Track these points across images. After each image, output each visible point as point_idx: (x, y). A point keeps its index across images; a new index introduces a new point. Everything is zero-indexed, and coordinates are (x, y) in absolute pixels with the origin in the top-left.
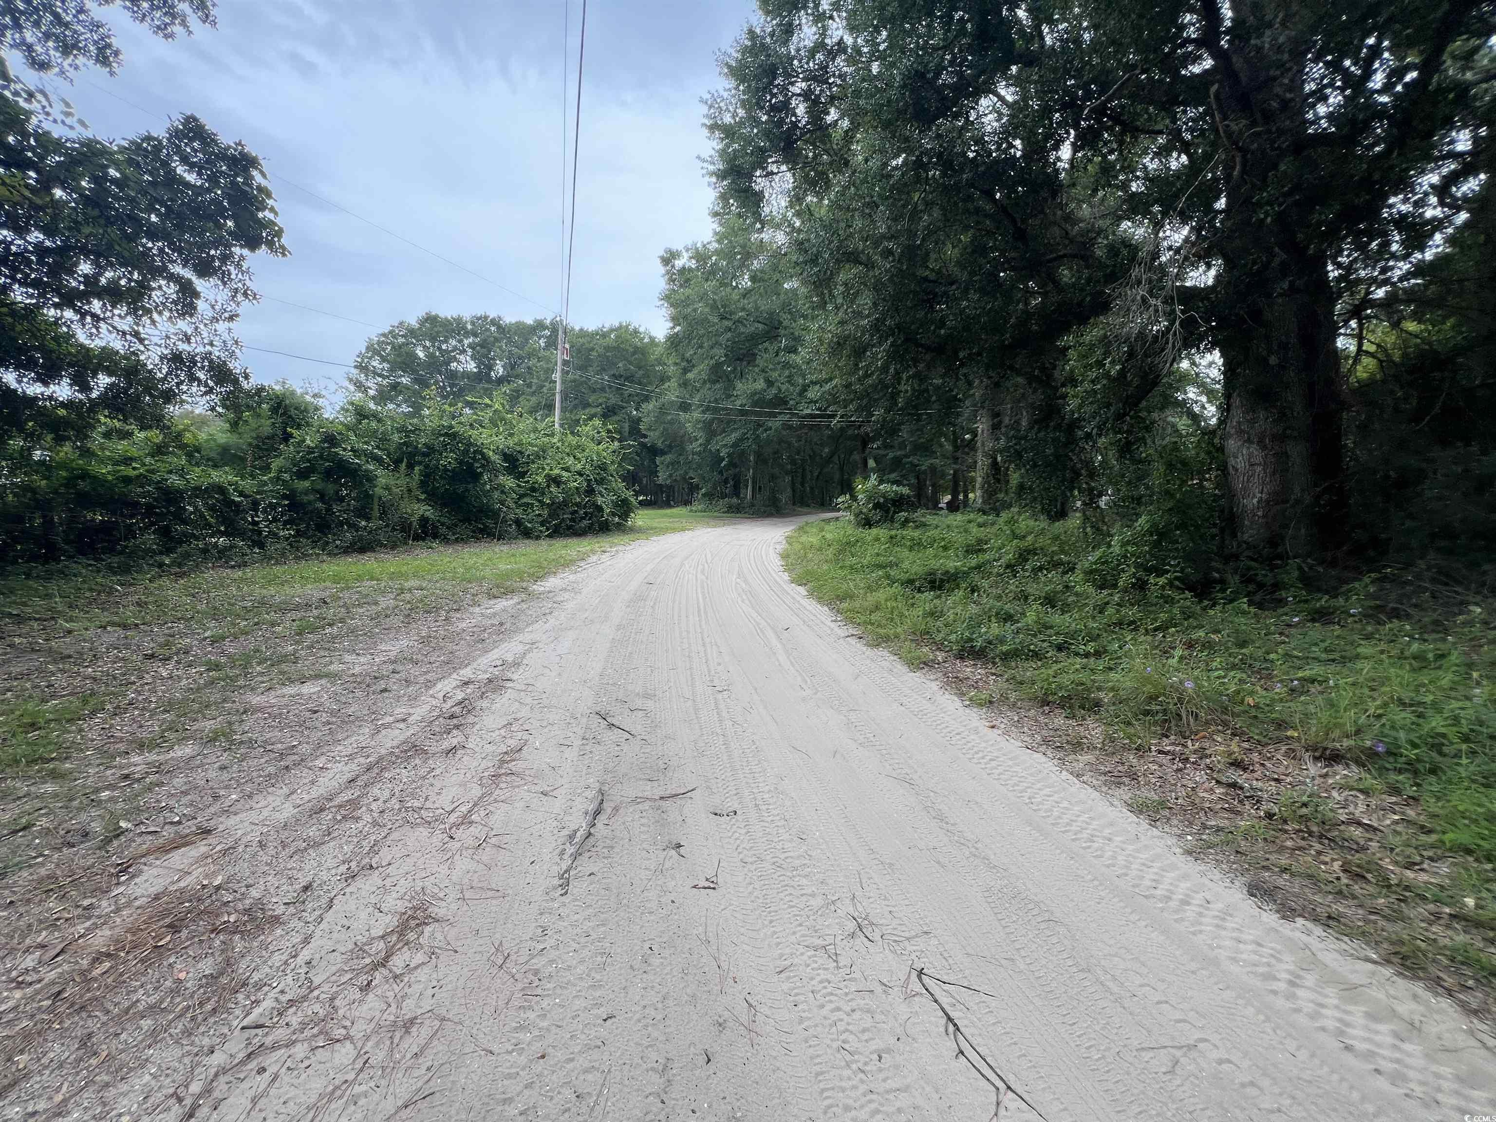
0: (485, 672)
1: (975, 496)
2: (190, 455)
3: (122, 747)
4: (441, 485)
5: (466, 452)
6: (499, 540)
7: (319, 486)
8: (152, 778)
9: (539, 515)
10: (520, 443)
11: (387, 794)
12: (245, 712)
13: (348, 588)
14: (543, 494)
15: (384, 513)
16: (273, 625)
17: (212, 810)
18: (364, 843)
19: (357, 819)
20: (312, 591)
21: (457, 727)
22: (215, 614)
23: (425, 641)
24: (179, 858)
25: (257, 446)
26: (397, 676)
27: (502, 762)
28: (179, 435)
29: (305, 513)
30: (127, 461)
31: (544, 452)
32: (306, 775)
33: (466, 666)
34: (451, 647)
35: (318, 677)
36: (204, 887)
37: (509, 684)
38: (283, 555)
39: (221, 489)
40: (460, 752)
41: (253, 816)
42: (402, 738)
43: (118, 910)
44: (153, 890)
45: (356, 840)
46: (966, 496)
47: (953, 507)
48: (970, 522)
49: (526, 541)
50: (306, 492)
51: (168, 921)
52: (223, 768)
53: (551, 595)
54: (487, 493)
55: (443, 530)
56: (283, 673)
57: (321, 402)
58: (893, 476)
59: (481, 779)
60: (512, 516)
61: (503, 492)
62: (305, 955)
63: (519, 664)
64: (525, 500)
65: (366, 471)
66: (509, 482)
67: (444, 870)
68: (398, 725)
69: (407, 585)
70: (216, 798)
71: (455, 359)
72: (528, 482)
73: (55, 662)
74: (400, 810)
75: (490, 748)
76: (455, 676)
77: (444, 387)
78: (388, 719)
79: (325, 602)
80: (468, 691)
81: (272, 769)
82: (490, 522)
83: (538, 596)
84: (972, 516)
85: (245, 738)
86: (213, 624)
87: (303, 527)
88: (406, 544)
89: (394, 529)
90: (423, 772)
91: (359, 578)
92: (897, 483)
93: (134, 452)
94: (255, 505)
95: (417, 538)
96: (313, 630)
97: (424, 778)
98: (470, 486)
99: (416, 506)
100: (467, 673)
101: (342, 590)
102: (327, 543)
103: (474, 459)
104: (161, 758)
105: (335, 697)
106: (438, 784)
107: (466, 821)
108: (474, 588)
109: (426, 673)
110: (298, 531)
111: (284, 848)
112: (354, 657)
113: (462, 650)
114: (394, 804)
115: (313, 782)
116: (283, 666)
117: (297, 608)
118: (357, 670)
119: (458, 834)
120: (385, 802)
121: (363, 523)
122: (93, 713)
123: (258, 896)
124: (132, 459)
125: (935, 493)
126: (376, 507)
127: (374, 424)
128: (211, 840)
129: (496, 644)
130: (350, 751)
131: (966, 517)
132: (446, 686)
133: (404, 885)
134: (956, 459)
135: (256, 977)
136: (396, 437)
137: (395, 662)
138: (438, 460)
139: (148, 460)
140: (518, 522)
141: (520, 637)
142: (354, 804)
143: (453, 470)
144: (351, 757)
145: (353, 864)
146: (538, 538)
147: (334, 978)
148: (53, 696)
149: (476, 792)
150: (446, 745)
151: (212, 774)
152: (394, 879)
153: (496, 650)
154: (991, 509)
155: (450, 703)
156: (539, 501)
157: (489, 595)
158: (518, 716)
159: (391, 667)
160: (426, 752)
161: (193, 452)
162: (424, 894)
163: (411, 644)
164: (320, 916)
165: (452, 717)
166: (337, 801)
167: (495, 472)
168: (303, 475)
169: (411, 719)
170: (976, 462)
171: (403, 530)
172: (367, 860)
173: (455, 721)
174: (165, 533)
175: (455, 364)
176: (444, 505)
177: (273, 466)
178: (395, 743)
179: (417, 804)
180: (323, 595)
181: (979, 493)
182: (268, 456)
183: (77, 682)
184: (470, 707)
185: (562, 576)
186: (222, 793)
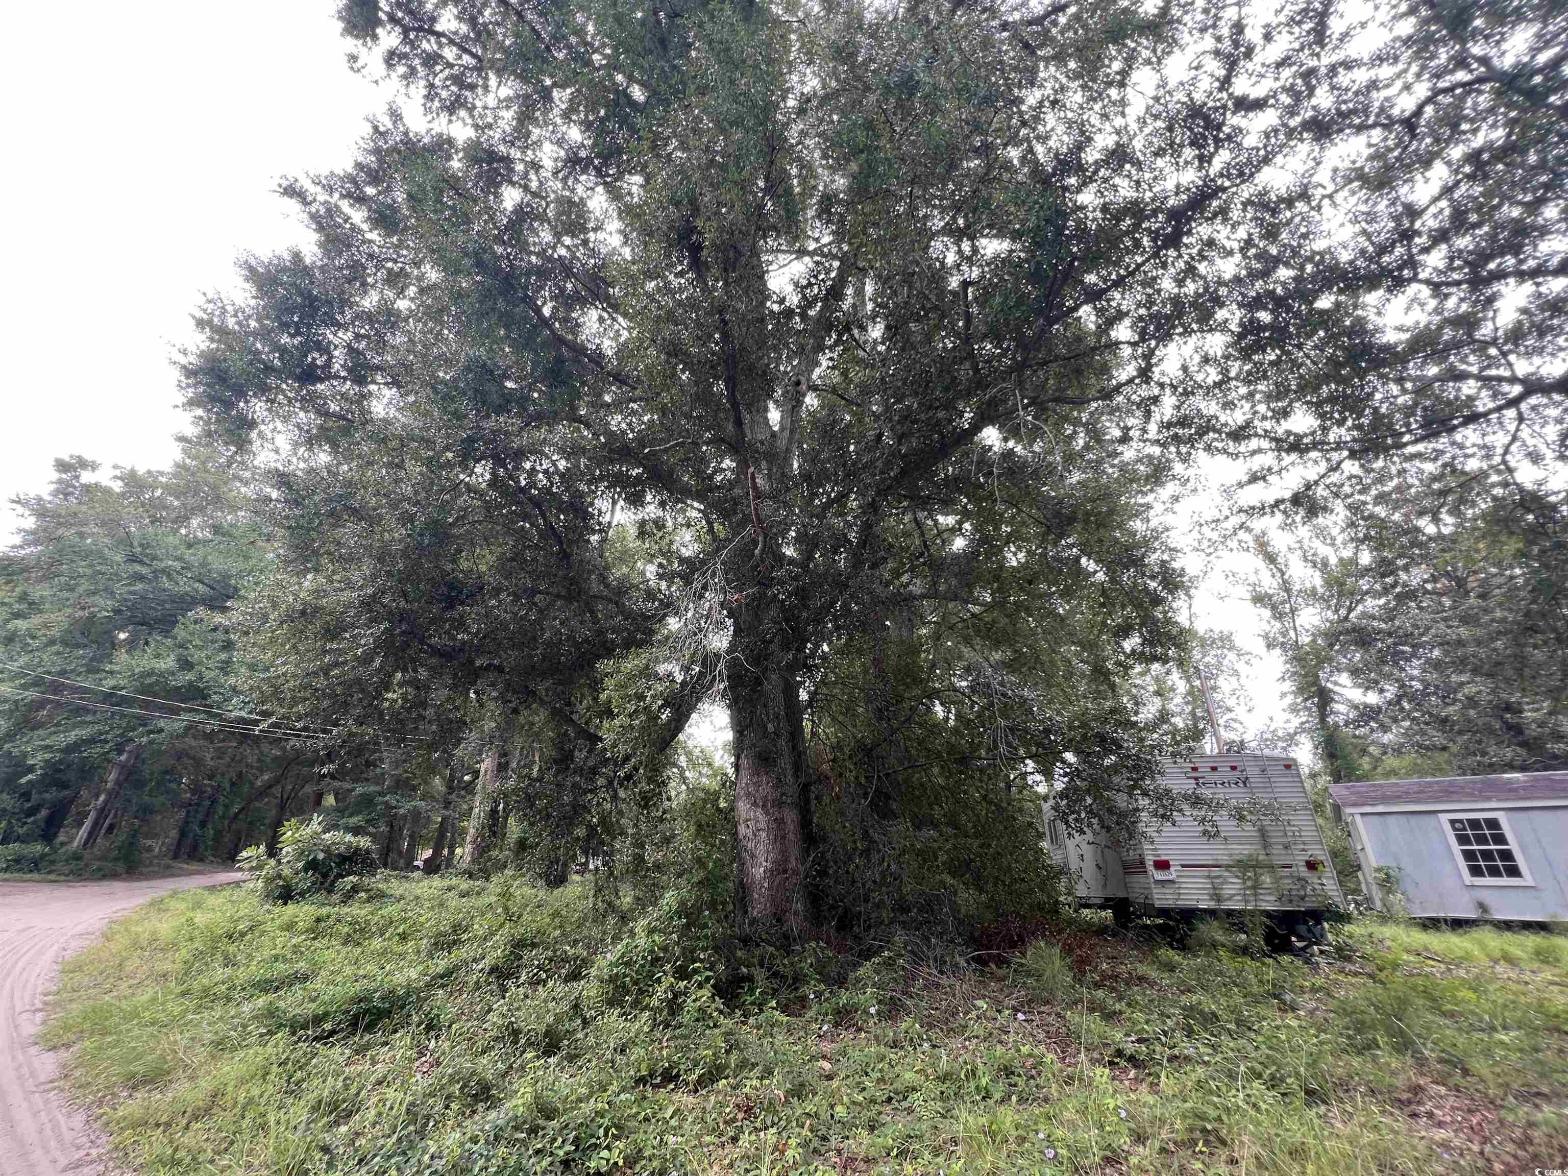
1: (464, 853)
46: (452, 852)
47: (431, 868)
48: (449, 889)
58: (354, 821)
84: (454, 881)
92: (356, 831)
125: (412, 846)
131: (446, 883)
134: (447, 804)
154: (480, 870)
170: (471, 809)
181: (468, 848)
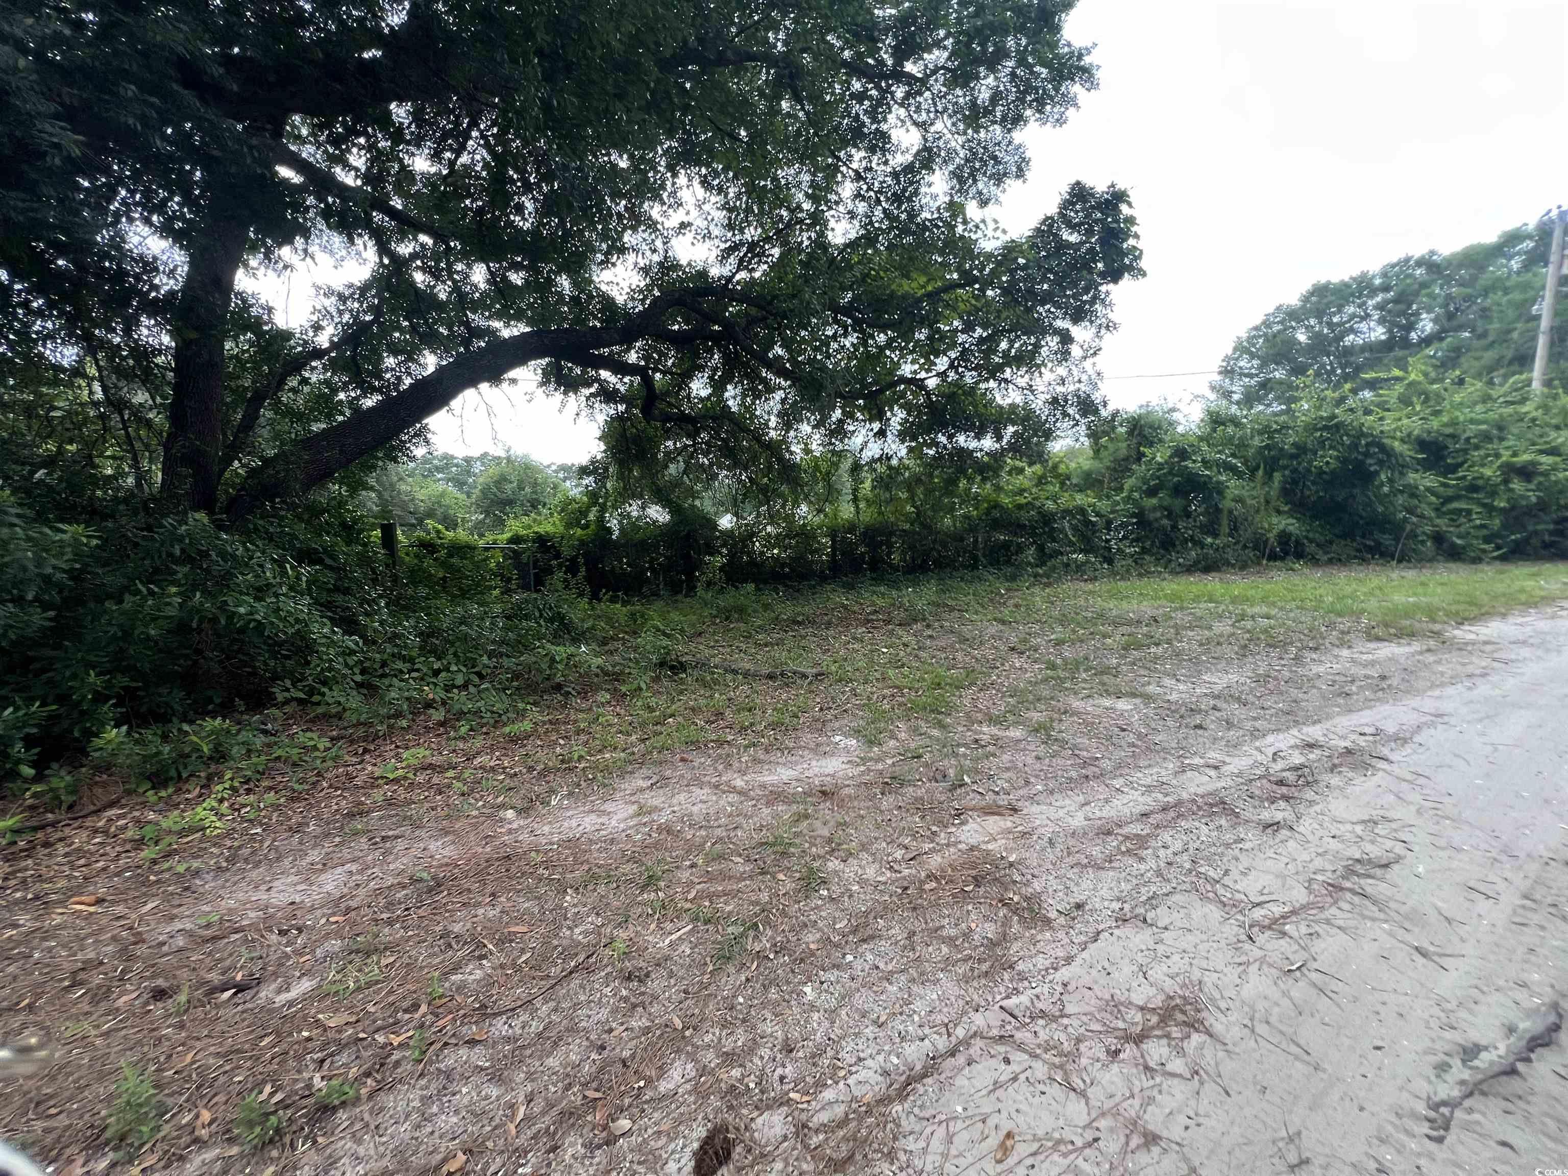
0: (1343, 737)
2: (1063, 484)
3: (980, 716)
4: (1313, 492)
5: (1355, 446)
6: (1400, 561)
7: (1167, 501)
8: (990, 748)
9: (1483, 526)
10: (1454, 423)
11: (1178, 846)
12: (1065, 712)
13: (1182, 608)
14: (1493, 494)
15: (1234, 528)
16: (1105, 636)
17: (1021, 792)
18: (1143, 890)
19: (1141, 859)
20: (1147, 608)
21: (1286, 798)
22: (1063, 621)
23: (1261, 680)
24: (994, 824)
25: (1115, 470)
26: (1218, 714)
27: (1350, 872)
28: (1055, 467)
29: (1151, 531)
30: (1021, 492)
31: (1501, 428)
32: (1102, 792)
33: (1314, 723)
34: (1294, 692)
35: (1134, 695)
36: (1002, 858)
37: (1382, 765)
38: (1128, 571)
39: (1082, 511)
40: (1285, 832)
41: (1051, 812)
42: (1210, 787)
43: (948, 845)
44: (973, 842)
45: (1135, 881)
49: (1451, 565)
50: (1154, 509)
51: (974, 873)
52: (1038, 758)
53: (1488, 648)
54: (1382, 498)
55: (1311, 548)
56: (1104, 684)
57: (1176, 416)
59: (1310, 881)
60: (1428, 529)
61: (1413, 495)
62: (1064, 974)
63: (1405, 741)
64: (1455, 505)
65: (1218, 482)
66: (1426, 481)
67: (1232, 975)
68: (1207, 771)
69: (1249, 611)
70: (1027, 783)
71: (1352, 330)
72: (1464, 477)
73: (960, 642)
74: (1190, 871)
75: (1334, 845)
76: (1294, 732)
77: (1333, 370)
78: (1197, 761)
79: (1156, 621)
80: (1312, 756)
81: (1074, 774)
82: (1386, 540)
83: (1462, 647)
85: (1060, 736)
86: (1060, 629)
87: (1148, 544)
88: (1259, 564)
89: (1245, 547)
90: (1229, 837)
91: (1197, 599)
93: (1027, 484)
94: (1109, 523)
95: (1273, 557)
96: (1139, 646)
97: (1228, 846)
98: (1356, 491)
99: (1275, 520)
100: (1314, 732)
101: (1176, 609)
102: (1170, 561)
103: (1367, 455)
104: (1001, 733)
105: (1145, 720)
106: (1245, 861)
107: (1275, 925)
108: (1345, 623)
109: (1255, 719)
110: (1143, 548)
111: (1069, 854)
112: (1173, 682)
113: (1311, 700)
114: (1185, 861)
115: (1107, 801)
116: (1105, 678)
117: (1129, 623)
118: (1174, 697)
119: (1262, 938)
120: (1175, 854)
121: (1209, 540)
122: (971, 684)
123: (1039, 890)
124: (1024, 490)
126: (1225, 522)
127: (1230, 430)
128: (1016, 818)
129: (1368, 704)
130: (1148, 781)
132: (1283, 741)
133: (1177, 963)
135: (1020, 966)
136: (1256, 442)
137: (1217, 697)
138: (1310, 462)
139: (1034, 490)
140: (1438, 538)
141: (1415, 702)
142: (1142, 841)
143: (1333, 472)
144: (1149, 789)
145: (1127, 907)
146: (1477, 560)
147: (1084, 1018)
148: (953, 667)
149: (1300, 896)
150: (1266, 815)
151: (1029, 761)
152: (1169, 951)
153: (1367, 712)
155: (1280, 765)
156: (1484, 505)
157: (1368, 634)
158: (1391, 814)
159: (1212, 702)
160: (1237, 815)
161: (1064, 480)
162: (1201, 990)
163: (1242, 680)
164: (1086, 943)
165: (1281, 783)
166: (1126, 830)
167: (1403, 468)
168: (1152, 492)
169: (1224, 769)
171: (1255, 548)
172: (1142, 911)
173: (1284, 790)
174: (1041, 549)
175: (1352, 337)
176: (1314, 517)
177: (1126, 487)
178: (1200, 791)
179: (1211, 873)
180: (1155, 613)
182: (1123, 478)
183: (967, 659)
184: (1310, 779)
185: (1520, 620)
186: (1032, 780)
